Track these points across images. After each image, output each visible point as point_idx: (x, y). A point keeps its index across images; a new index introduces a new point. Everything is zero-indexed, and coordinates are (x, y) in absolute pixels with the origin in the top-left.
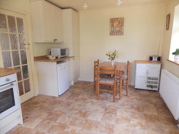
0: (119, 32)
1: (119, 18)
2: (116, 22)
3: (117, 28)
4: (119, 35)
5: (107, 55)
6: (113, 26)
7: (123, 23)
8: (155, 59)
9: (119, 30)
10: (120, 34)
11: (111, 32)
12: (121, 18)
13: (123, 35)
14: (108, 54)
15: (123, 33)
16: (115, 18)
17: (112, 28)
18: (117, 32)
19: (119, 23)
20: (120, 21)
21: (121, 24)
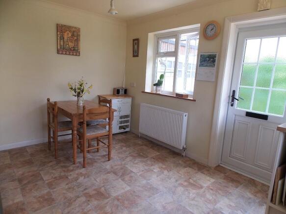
0: (74, 50)
1: (73, 27)
2: (68, 33)
3: (70, 44)
4: (73, 55)
5: (72, 88)
6: (64, 38)
7: (78, 36)
8: (122, 92)
9: (73, 47)
10: (75, 54)
11: (59, 48)
12: (75, 28)
13: (79, 55)
14: (74, 88)
15: (79, 53)
16: (65, 26)
17: (62, 41)
18: (71, 50)
19: (73, 35)
20: (74, 32)
21: (76, 38)
